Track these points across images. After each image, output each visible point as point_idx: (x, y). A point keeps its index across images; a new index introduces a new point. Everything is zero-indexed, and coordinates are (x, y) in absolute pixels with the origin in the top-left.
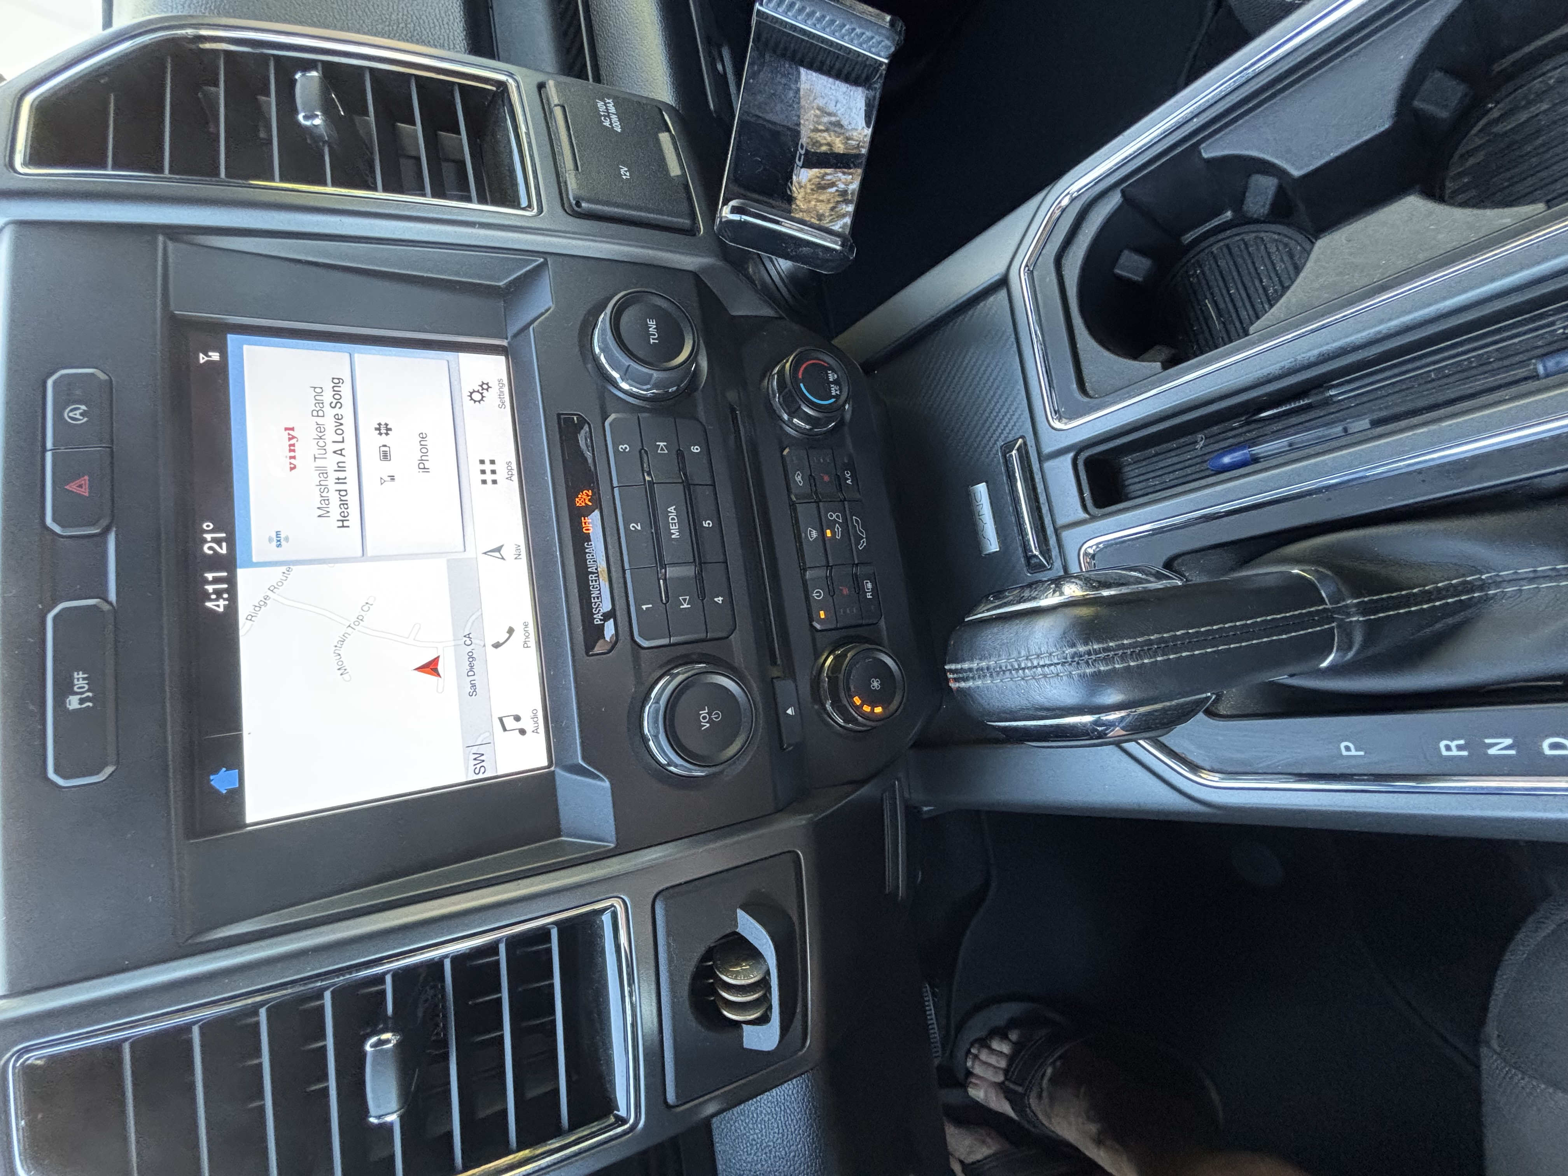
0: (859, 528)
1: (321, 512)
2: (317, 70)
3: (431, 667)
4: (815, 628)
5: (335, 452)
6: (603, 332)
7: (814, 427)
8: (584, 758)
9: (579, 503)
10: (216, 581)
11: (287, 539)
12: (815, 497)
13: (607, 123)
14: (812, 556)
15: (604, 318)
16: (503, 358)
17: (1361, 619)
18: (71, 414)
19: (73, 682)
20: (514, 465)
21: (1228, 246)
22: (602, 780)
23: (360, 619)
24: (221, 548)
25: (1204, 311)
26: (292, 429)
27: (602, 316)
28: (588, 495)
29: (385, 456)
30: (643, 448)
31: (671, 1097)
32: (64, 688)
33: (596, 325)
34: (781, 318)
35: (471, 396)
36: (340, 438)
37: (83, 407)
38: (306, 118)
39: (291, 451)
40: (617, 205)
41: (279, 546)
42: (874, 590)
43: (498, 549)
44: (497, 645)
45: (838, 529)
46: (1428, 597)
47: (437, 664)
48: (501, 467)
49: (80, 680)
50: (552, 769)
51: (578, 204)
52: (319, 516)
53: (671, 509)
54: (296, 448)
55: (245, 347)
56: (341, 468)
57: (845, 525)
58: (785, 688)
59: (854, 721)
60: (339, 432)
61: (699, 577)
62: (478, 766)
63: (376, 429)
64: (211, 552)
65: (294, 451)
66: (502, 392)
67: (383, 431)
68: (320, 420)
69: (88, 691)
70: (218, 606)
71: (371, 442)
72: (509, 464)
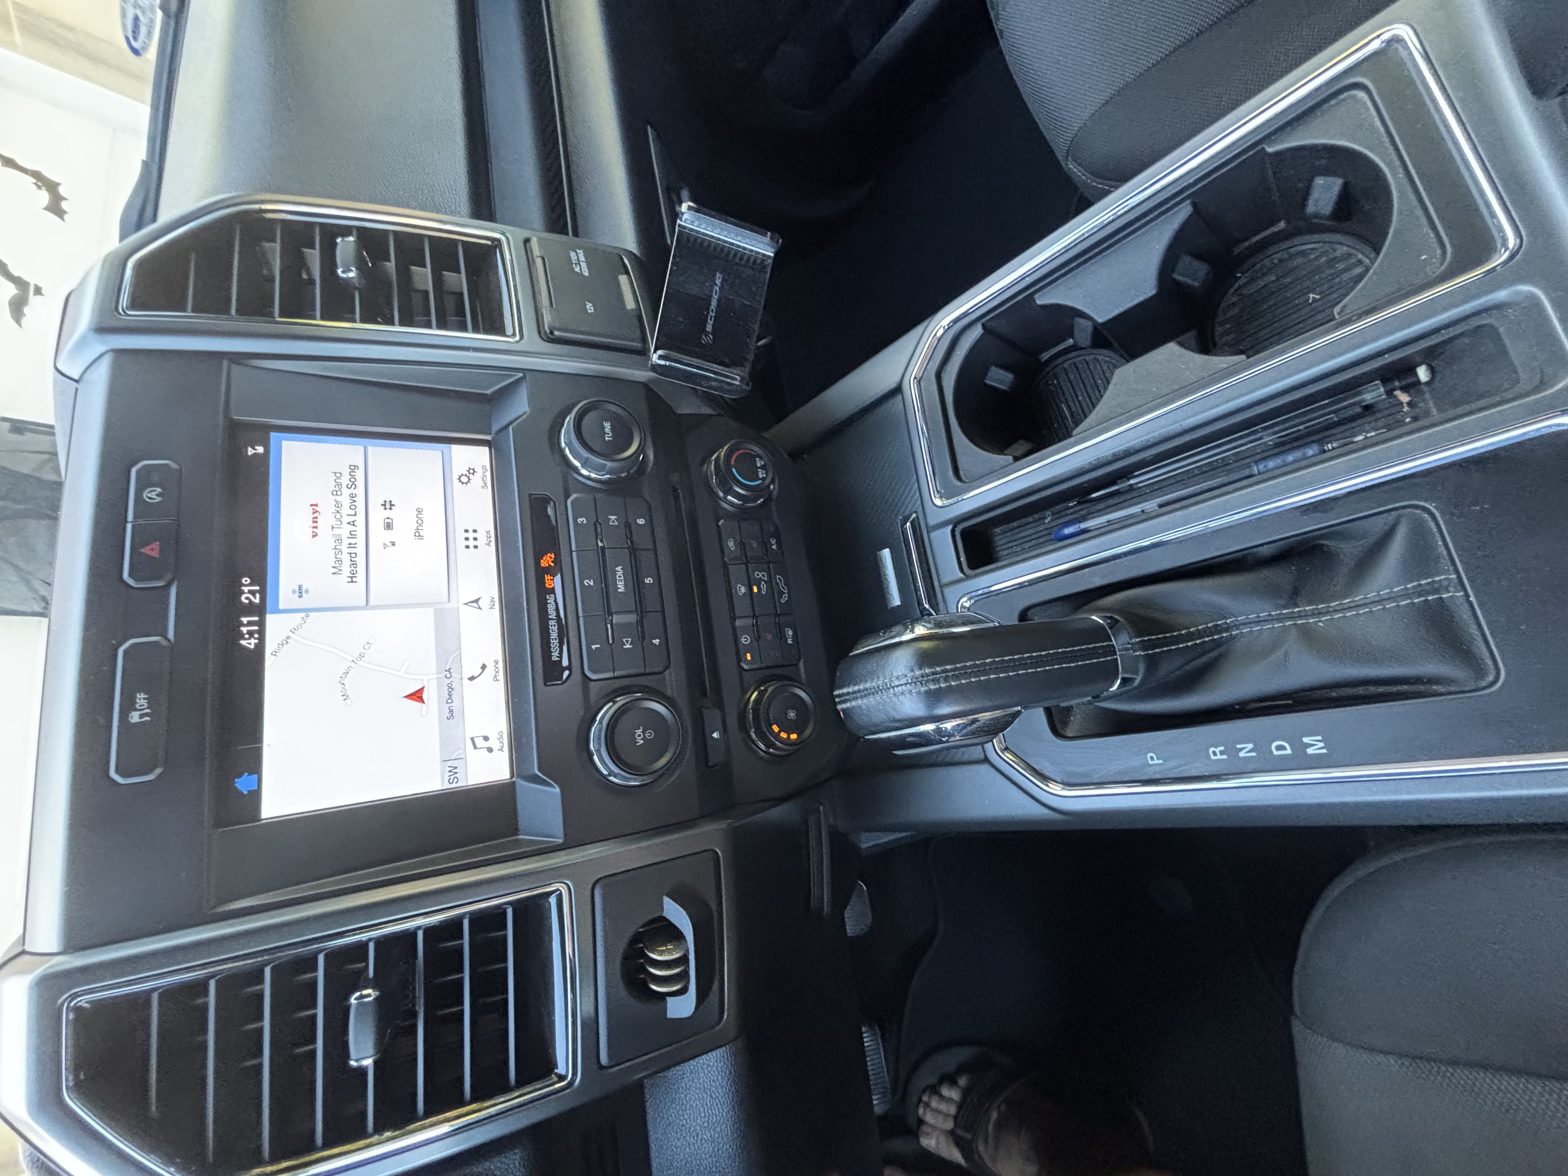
0: (782, 585)
1: (335, 570)
2: (353, 236)
3: (417, 696)
4: (742, 668)
5: (349, 523)
6: (568, 432)
7: (745, 503)
8: (540, 769)
9: (544, 564)
10: (250, 623)
11: (307, 591)
12: (745, 559)
13: (577, 270)
14: (742, 607)
15: (569, 419)
16: (487, 449)
17: (1142, 653)
18: (149, 495)
19: (135, 701)
20: (492, 534)
21: (1075, 364)
22: (554, 787)
23: (361, 656)
24: (255, 598)
25: (1061, 412)
26: (316, 505)
27: (568, 419)
28: (551, 558)
29: (389, 526)
30: (597, 521)
31: (604, 1059)
32: (128, 705)
33: (562, 425)
34: (719, 415)
35: (459, 479)
36: (353, 512)
37: (159, 490)
38: (343, 272)
39: (314, 522)
40: (581, 333)
41: (300, 597)
42: (795, 637)
43: (476, 601)
44: (472, 678)
45: (764, 586)
46: (1190, 636)
47: (422, 693)
48: (482, 535)
49: (141, 699)
50: (514, 779)
51: (552, 333)
52: (334, 573)
53: (619, 568)
54: (318, 520)
55: (284, 443)
56: (352, 535)
57: (769, 582)
58: (712, 715)
59: (773, 746)
60: (353, 507)
61: (640, 622)
62: (452, 777)
63: (382, 505)
64: (247, 601)
65: (316, 522)
66: (485, 476)
67: (388, 506)
68: (339, 499)
69: (147, 708)
70: (250, 644)
71: (378, 515)
72: (488, 532)
